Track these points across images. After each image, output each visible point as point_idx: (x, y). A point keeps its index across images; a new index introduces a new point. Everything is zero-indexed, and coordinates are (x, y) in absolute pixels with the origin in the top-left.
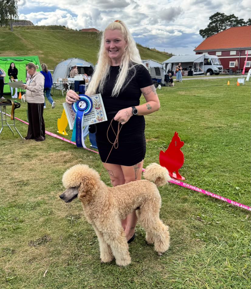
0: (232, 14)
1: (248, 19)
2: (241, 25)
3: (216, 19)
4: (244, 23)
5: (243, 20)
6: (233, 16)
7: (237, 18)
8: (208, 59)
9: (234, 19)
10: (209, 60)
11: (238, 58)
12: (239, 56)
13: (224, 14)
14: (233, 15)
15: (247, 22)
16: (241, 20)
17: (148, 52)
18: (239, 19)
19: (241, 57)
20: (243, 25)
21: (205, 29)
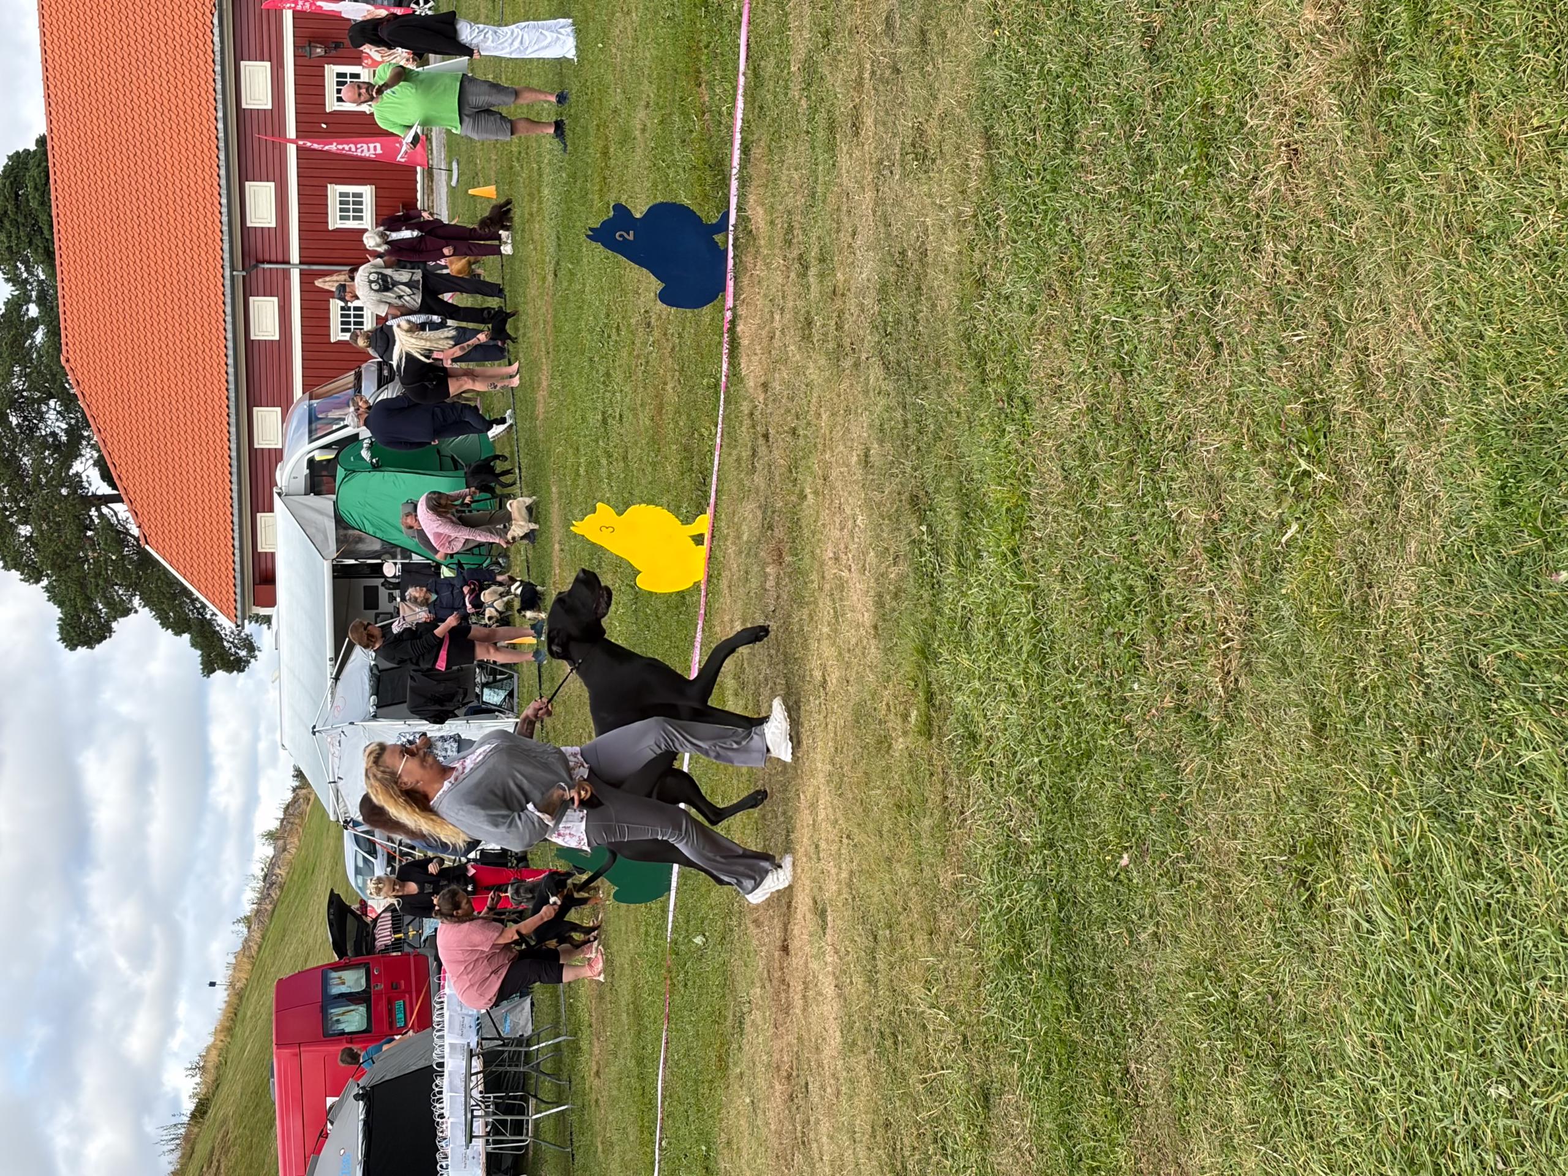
2: (34, 324)
8: (311, 462)
10: (319, 456)
11: (307, 279)
12: (286, 275)
17: (224, 1108)
19: (295, 256)
20: (33, 311)
21: (61, 604)
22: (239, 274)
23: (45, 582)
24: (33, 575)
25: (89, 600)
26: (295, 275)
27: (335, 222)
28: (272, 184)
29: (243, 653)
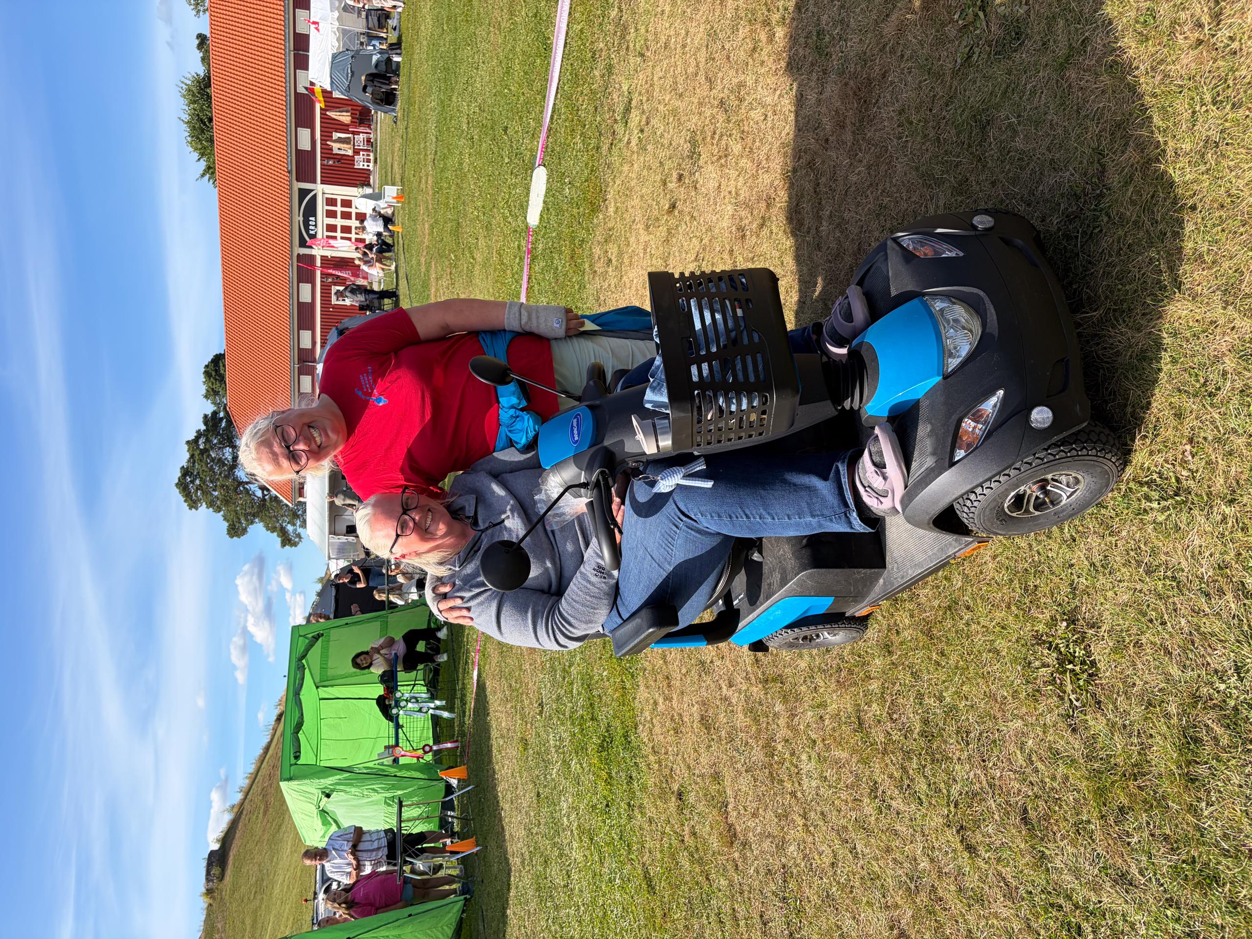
3: (197, 489)
4: (215, 413)
7: (198, 432)
9: (202, 440)
15: (214, 403)
18: (203, 428)
21: (228, 521)
22: (297, 366)
23: (222, 513)
24: (218, 510)
25: (239, 519)
28: (310, 332)
29: (297, 540)
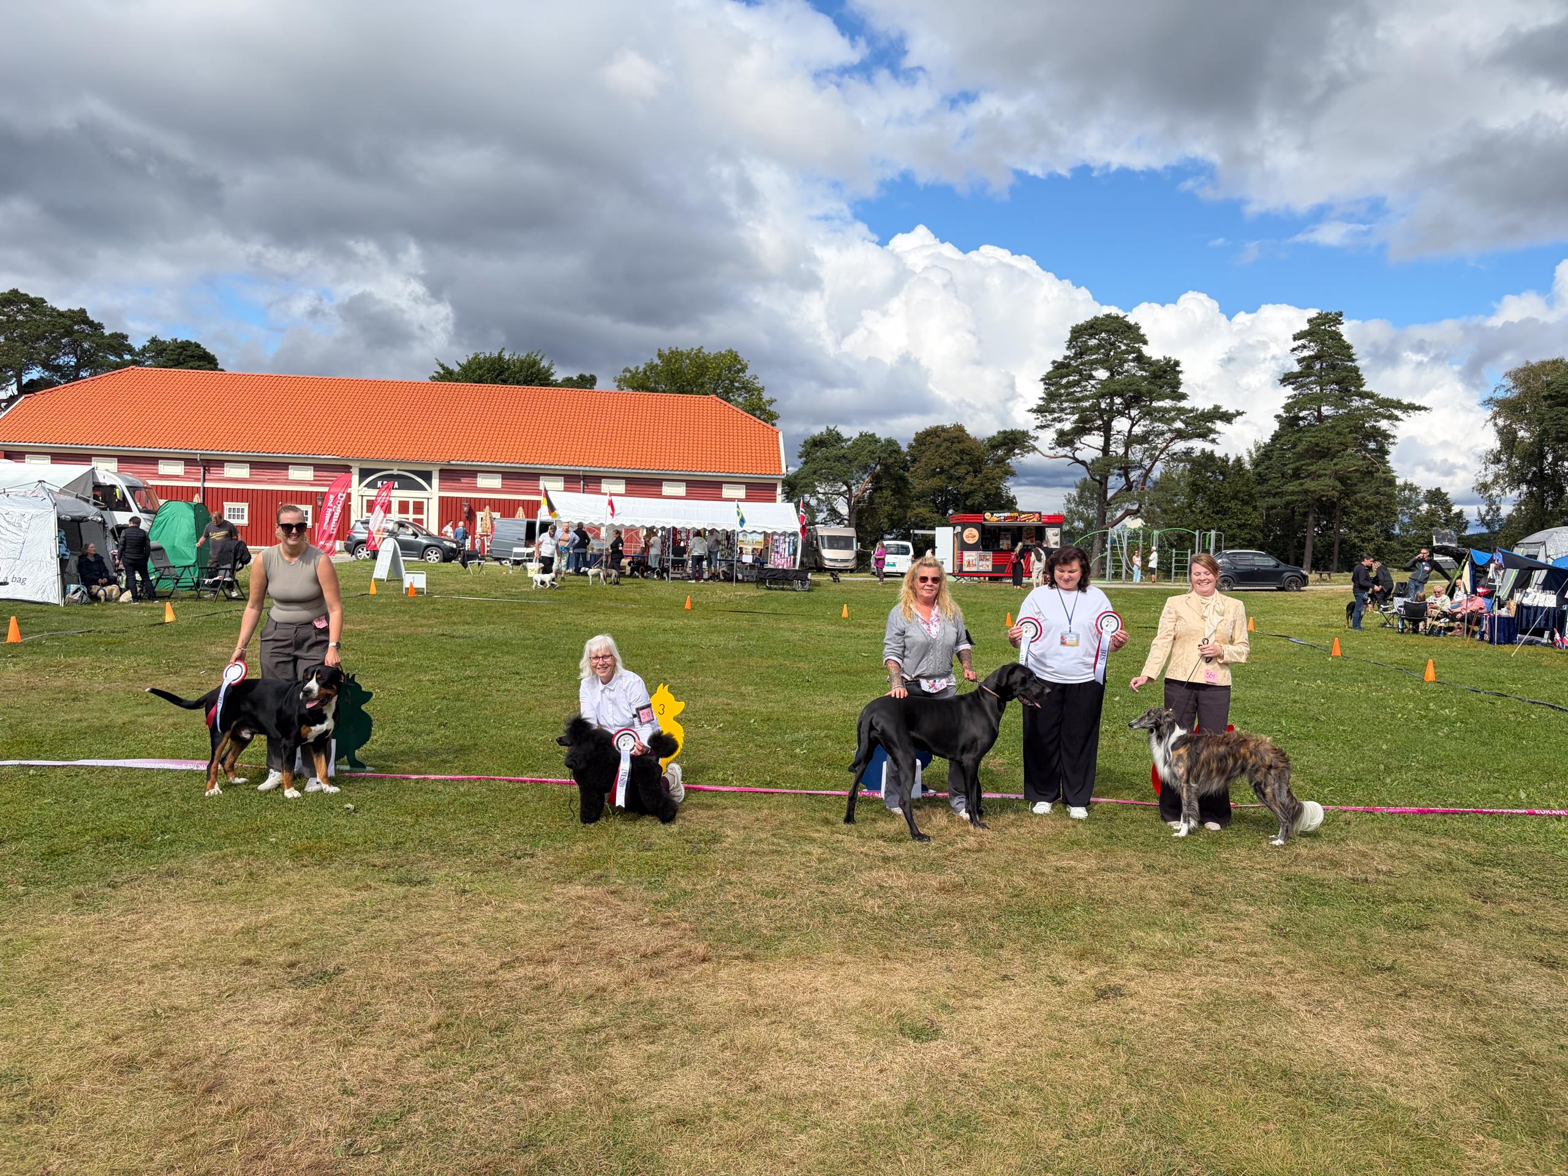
0: (76, 308)
1: (149, 338)
2: (121, 357)
5: (125, 337)
6: (81, 316)
7: (100, 326)
8: (113, 487)
9: (87, 328)
10: (118, 492)
11: (196, 490)
13: (43, 301)
14: (83, 312)
15: (144, 349)
16: (115, 336)
18: (107, 332)
19: (207, 485)
20: (128, 357)
22: (198, 457)
26: (198, 484)
27: (227, 505)
28: (248, 476)
